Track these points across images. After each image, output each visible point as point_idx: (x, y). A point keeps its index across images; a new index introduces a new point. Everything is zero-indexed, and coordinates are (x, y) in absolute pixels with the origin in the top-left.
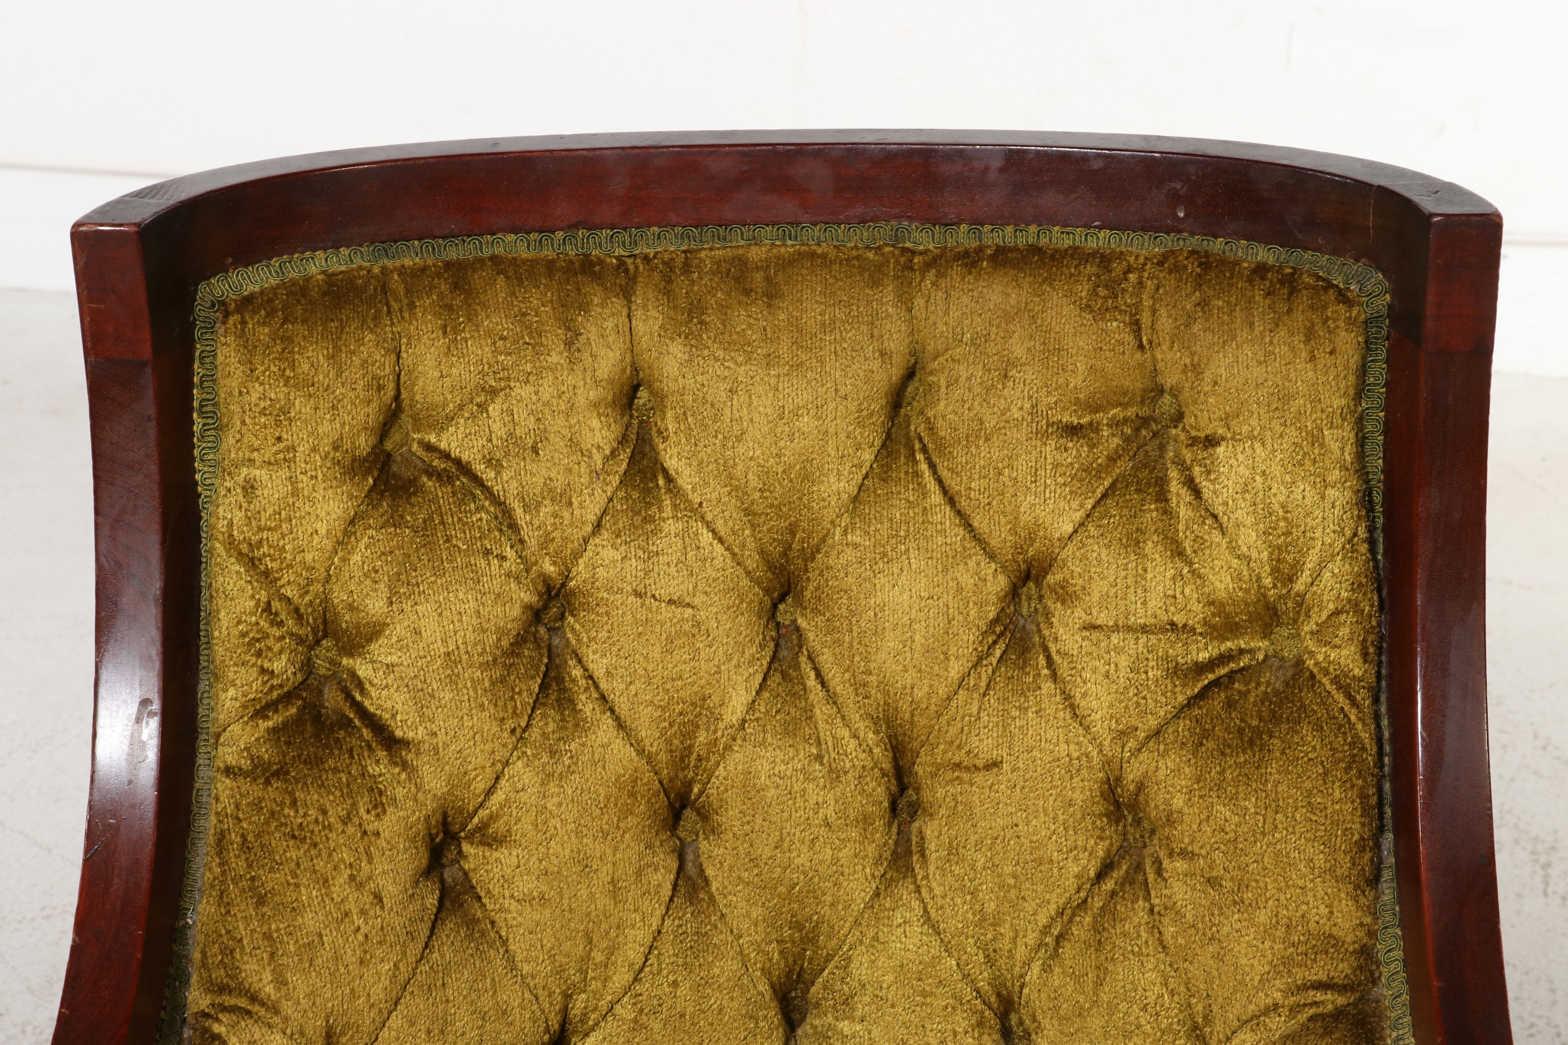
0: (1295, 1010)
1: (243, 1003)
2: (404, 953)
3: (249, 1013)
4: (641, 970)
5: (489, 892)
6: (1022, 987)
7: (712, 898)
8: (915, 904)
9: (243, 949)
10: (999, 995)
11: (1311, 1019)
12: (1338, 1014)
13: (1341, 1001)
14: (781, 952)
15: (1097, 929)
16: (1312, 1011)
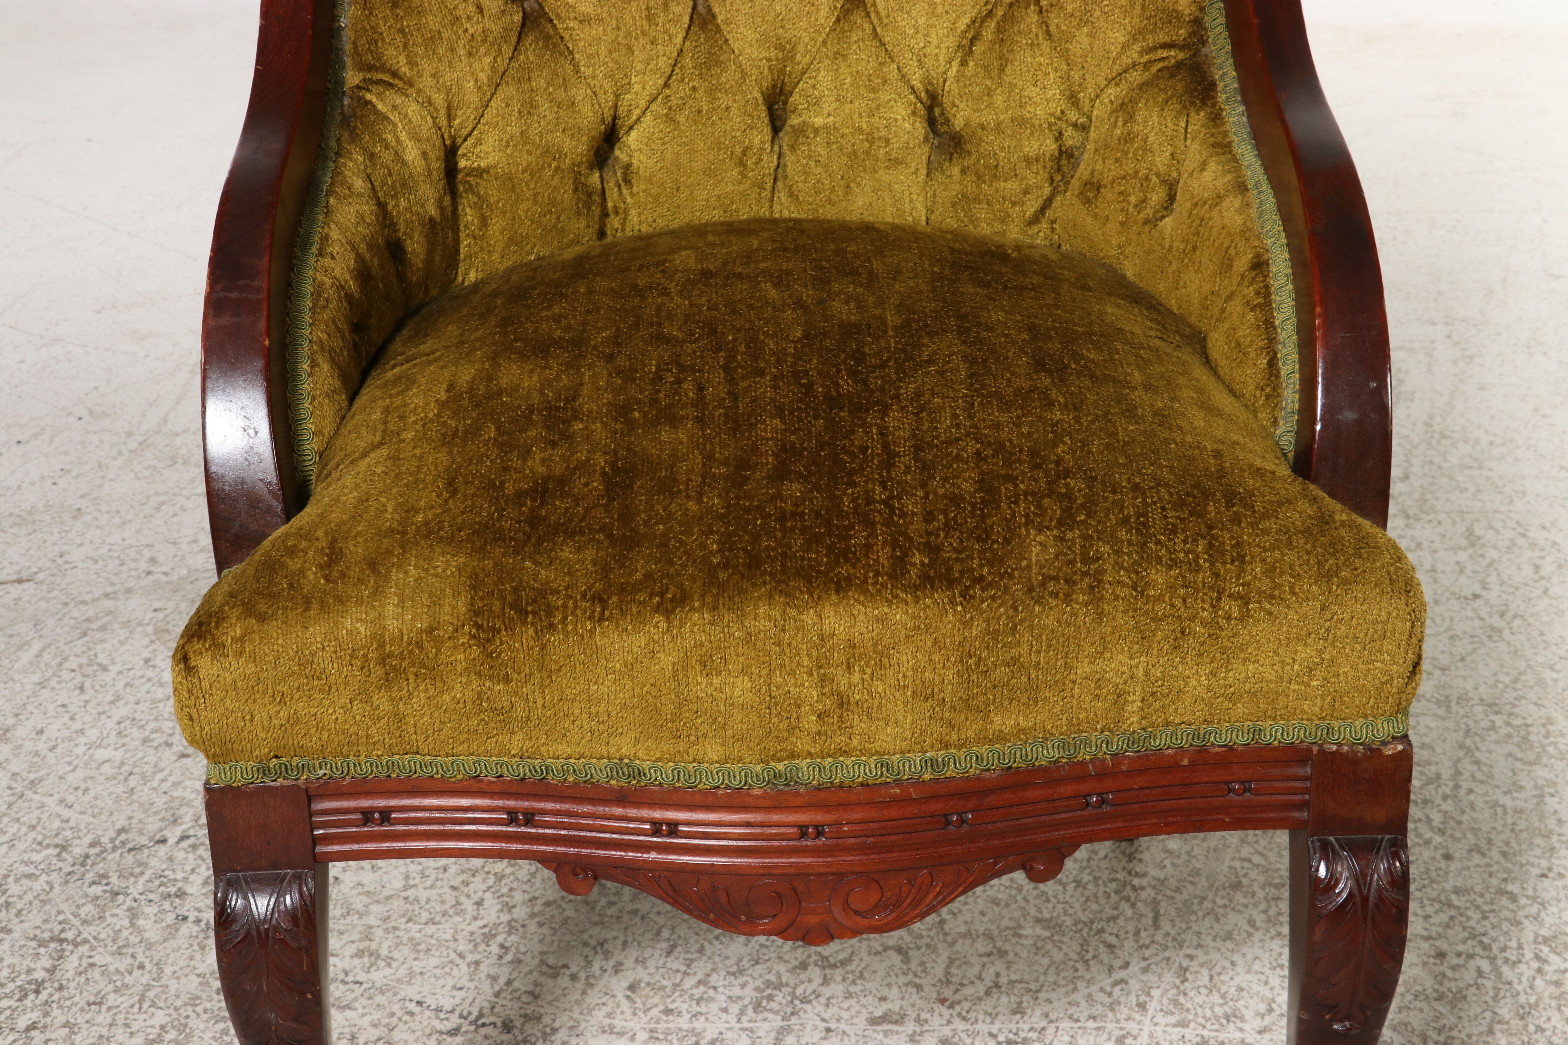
0: (1147, 66)
1: (386, 77)
2: (500, 51)
3: (391, 85)
4: (670, 77)
5: (558, 15)
6: (945, 81)
7: (718, 26)
8: (867, 26)
9: (383, 40)
10: (927, 91)
11: (1159, 70)
12: (1179, 65)
13: (1181, 56)
14: (770, 68)
15: (999, 30)
16: (1160, 65)
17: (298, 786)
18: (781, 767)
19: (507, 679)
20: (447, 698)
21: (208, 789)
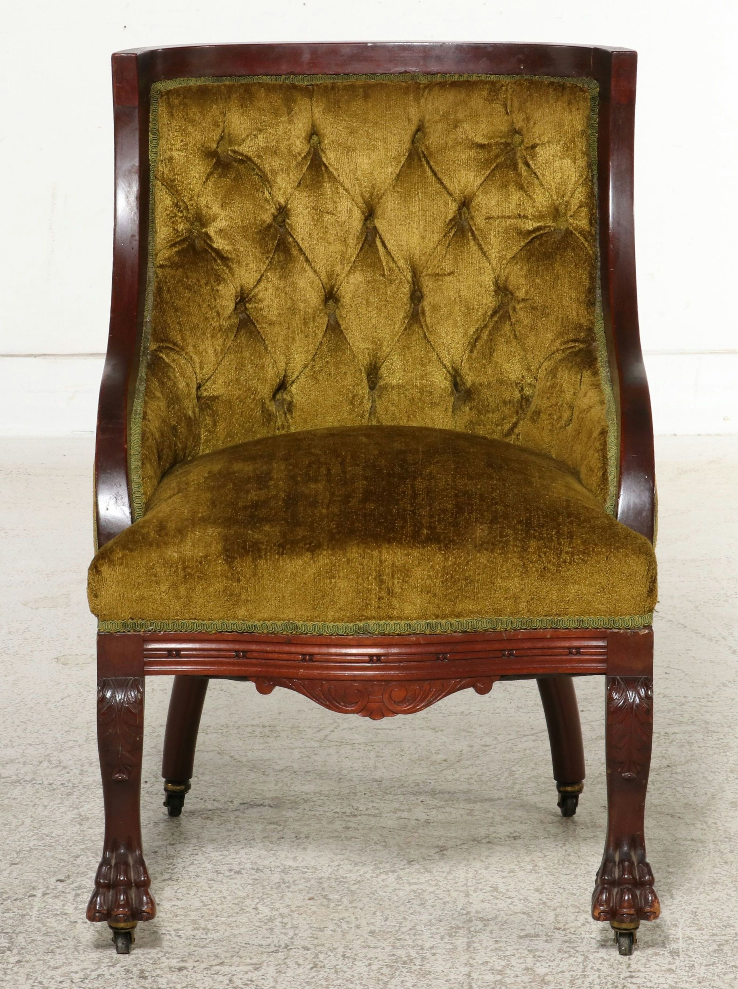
0: (564, 351)
1: (170, 345)
2: (227, 336)
3: (173, 349)
5: (257, 321)
6: (462, 362)
7: (341, 331)
8: (420, 332)
9: (170, 327)
10: (453, 367)
11: (570, 353)
12: (580, 350)
13: (581, 346)
14: (368, 354)
15: (490, 334)
16: (571, 350)
17: (140, 635)
18: (361, 624)
19: (239, 580)
20: (211, 589)
21: (99, 635)
